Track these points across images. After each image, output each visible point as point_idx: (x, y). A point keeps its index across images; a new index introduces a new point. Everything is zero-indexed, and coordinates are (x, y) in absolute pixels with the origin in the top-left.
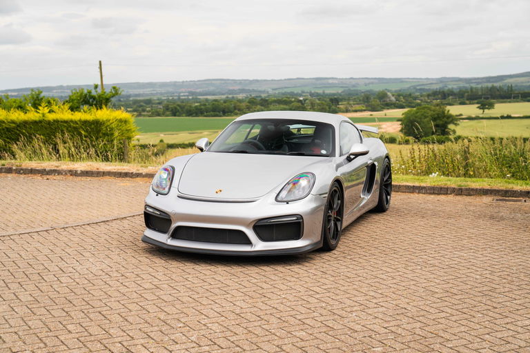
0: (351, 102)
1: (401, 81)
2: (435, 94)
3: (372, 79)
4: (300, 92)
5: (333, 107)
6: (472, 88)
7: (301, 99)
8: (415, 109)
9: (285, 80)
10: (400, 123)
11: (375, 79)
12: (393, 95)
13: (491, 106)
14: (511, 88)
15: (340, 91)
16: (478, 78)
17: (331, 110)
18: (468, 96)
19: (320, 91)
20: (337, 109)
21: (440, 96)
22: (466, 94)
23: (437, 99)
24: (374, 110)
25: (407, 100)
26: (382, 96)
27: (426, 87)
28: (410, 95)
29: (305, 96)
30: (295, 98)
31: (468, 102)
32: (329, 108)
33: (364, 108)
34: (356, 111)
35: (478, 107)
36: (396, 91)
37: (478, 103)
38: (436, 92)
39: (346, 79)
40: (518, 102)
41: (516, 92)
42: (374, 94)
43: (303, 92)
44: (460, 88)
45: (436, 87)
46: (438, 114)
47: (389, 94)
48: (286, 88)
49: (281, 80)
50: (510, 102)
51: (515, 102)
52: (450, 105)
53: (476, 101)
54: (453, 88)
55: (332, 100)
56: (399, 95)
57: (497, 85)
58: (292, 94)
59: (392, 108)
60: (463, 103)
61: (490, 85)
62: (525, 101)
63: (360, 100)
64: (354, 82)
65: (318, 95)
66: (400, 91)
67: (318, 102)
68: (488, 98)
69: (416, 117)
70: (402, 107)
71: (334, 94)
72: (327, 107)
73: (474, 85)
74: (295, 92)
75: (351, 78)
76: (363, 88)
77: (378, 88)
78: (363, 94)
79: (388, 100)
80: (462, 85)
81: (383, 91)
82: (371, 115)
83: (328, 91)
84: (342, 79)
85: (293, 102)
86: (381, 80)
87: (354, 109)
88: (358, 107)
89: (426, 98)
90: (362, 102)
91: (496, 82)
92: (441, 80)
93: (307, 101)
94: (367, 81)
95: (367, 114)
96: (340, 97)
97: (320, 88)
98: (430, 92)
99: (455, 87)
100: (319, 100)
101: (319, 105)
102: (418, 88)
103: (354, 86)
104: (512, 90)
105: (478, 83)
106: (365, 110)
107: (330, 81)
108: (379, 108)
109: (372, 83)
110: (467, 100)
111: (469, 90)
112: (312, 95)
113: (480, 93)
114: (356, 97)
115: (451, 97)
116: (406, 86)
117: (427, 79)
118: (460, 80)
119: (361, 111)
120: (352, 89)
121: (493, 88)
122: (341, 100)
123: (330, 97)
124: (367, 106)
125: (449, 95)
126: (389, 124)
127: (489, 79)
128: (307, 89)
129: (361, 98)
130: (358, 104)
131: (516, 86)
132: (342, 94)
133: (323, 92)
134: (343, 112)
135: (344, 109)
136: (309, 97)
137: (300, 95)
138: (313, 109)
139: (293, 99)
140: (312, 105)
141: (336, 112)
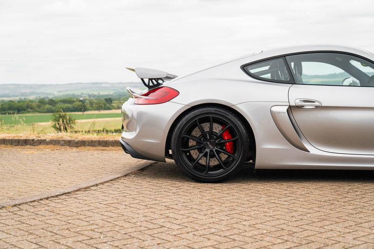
0: (122, 101)
4: (80, 94)
5: (108, 105)
7: (81, 99)
9: (68, 84)
15: (112, 93)
17: (106, 107)
19: (96, 93)
20: (111, 107)
29: (84, 97)
30: (77, 98)
32: (105, 106)
39: (116, 83)
43: (82, 94)
48: (68, 90)
49: (64, 84)
55: (106, 100)
58: (74, 95)
64: (122, 86)
65: (94, 96)
67: (96, 101)
71: (107, 95)
72: (103, 105)
74: (76, 94)
75: (120, 83)
83: (102, 93)
84: (113, 83)
85: (73, 102)
93: (86, 101)
96: (113, 98)
97: (96, 90)
101: (96, 103)
107: (104, 85)
112: (89, 96)
114: (124, 97)
120: (121, 91)
122: (114, 100)
123: (107, 97)
128: (86, 92)
132: (114, 95)
133: (99, 94)
134: (116, 109)
135: (117, 107)
136: (88, 97)
137: (81, 96)
138: (92, 107)
139: (75, 100)
140: (91, 103)
141: (110, 109)
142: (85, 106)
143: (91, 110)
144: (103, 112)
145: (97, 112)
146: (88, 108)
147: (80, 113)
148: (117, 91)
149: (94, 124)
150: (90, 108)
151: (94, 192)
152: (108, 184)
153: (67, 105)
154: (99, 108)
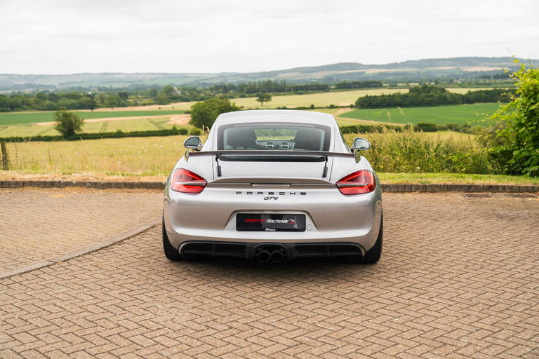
0: (140, 97)
1: (184, 76)
2: (217, 88)
3: (157, 74)
4: (88, 87)
5: (123, 101)
6: (250, 83)
7: (90, 93)
8: (202, 102)
9: (72, 75)
10: (189, 115)
11: (161, 74)
12: (179, 89)
13: (268, 98)
14: (284, 83)
15: (127, 85)
16: (254, 74)
17: (121, 104)
18: (247, 90)
19: (108, 86)
20: (126, 103)
21: (222, 90)
22: (245, 88)
23: (219, 93)
24: (161, 103)
25: (191, 94)
26: (169, 90)
27: (209, 82)
28: (194, 89)
29: (93, 91)
30: (84, 93)
31: (247, 95)
32: (119, 102)
33: (152, 102)
34: (144, 105)
35: (257, 100)
36: (180, 86)
37: (256, 96)
38: (218, 86)
39: (132, 74)
40: (291, 95)
41: (289, 86)
42: (160, 88)
43: (91, 87)
44: (238, 82)
45: (217, 81)
46: (225, 107)
47: (175, 88)
48: (73, 83)
49: (68, 75)
50: (284, 95)
51: (288, 95)
52: (233, 98)
53: (254, 94)
54: (232, 83)
55: (121, 94)
56: (184, 89)
57: (272, 79)
58: (80, 88)
59: (178, 102)
60: (243, 96)
61: (266, 79)
62: (297, 94)
63: (148, 95)
64: (140, 77)
65: (106, 89)
66: (184, 85)
67: (108, 96)
68: (264, 92)
69: (205, 110)
70: (188, 100)
71: (122, 89)
72: (117, 102)
73: (251, 80)
74: (83, 87)
75: (138, 74)
76: (150, 83)
77: (163, 83)
78: (150, 89)
79: (174, 94)
80: (241, 79)
81: (169, 86)
82: (160, 108)
83: (115, 86)
84: (129, 74)
85: (81, 96)
86: (166, 75)
87: (142, 103)
88: (146, 101)
89: (209, 92)
90: (149, 96)
91: (270, 76)
92: (221, 76)
93: (96, 96)
94: (153, 77)
95: (155, 107)
96: (129, 92)
97: (108, 82)
98: (213, 86)
99: (234, 81)
100: (108, 94)
101: (108, 99)
102: (201, 82)
103: (140, 81)
104: (285, 84)
105: (254, 78)
106: (153, 104)
107: (117, 76)
108: (166, 102)
109: (158, 78)
110: (247, 93)
111: (248, 84)
112: (100, 89)
113: (258, 87)
114: (143, 91)
115: (231, 91)
116: (189, 81)
117: (208, 74)
118: (239, 75)
119: (150, 104)
120: (139, 84)
121: (269, 82)
122: (130, 94)
123: (120, 91)
124: (154, 100)
125: (230, 89)
126: (177, 116)
127: (264, 74)
128: (95, 84)
129: (149, 93)
130: (146, 98)
131: (288, 80)
132: (130, 88)
133: (111, 87)
134: (132, 106)
135: (133, 103)
136: (97, 91)
137: (89, 90)
138: (104, 103)
139: (82, 94)
140: (102, 99)
141: (126, 106)
142: (94, 102)
143: (102, 107)
144: (116, 109)
145: (109, 110)
146: (98, 104)
147: (89, 111)
148: (133, 84)
149: (105, 124)
150: (101, 105)
151: (127, 246)
152: (139, 236)
153: (72, 101)
154: (112, 105)
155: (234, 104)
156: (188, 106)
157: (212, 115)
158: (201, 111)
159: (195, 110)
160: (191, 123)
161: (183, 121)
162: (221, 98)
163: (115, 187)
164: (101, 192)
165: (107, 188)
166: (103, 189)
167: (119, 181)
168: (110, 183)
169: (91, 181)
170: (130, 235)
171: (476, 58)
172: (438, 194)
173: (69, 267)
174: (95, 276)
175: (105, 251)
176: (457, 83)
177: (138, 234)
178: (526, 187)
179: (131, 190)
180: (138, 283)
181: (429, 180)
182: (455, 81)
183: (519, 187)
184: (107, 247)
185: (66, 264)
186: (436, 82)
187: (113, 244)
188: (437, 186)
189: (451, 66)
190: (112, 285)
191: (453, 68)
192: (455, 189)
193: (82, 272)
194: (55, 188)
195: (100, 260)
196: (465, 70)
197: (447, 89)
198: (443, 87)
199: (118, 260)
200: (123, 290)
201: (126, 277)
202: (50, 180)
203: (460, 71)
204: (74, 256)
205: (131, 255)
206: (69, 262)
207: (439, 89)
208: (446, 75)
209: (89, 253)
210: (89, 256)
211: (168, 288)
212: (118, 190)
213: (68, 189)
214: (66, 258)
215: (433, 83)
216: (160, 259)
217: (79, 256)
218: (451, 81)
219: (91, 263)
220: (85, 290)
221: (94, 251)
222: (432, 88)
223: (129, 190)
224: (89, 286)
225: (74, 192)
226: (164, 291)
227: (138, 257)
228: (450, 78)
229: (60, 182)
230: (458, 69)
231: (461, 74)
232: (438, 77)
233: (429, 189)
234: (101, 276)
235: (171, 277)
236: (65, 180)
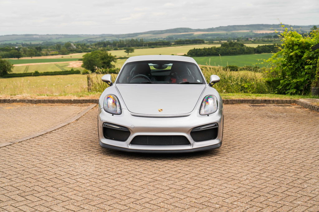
0: (50, 50)
1: (78, 36)
2: (99, 44)
3: (61, 35)
4: (15, 43)
5: (38, 53)
6: (120, 41)
7: (17, 48)
8: (90, 53)
9: (5, 36)
10: (81, 61)
11: (63, 35)
12: (74, 45)
13: (132, 51)
14: (142, 40)
15: (41, 42)
16: (123, 35)
17: (37, 54)
18: (119, 45)
19: (28, 43)
20: (41, 54)
21: (102, 45)
22: (117, 44)
23: (100, 47)
24: (63, 54)
25: (83, 48)
26: (68, 45)
27: (94, 40)
28: (85, 45)
29: (19, 46)
30: (12, 47)
31: (118, 48)
32: (36, 53)
33: (57, 53)
34: (52, 55)
35: (125, 52)
36: (76, 43)
37: (124, 49)
38: (100, 43)
39: (44, 35)
40: (146, 48)
41: (145, 43)
42: (62, 44)
43: (17, 43)
44: (113, 40)
45: (99, 40)
46: (105, 56)
47: (72, 44)
48: (5, 41)
49: (2, 36)
50: (142, 48)
51: (145, 48)
52: (109, 50)
53: (123, 48)
54: (109, 40)
55: (37, 48)
56: (78, 45)
57: (135, 38)
58: (10, 44)
59: (74, 53)
60: (116, 49)
61: (130, 38)
62: (150, 48)
63: (54, 48)
64: (49, 37)
65: (27, 45)
66: (78, 42)
67: (28, 49)
68: (130, 46)
69: (92, 58)
70: (80, 52)
71: (38, 45)
72: (34, 53)
73: (121, 39)
74: (12, 43)
75: (48, 35)
76: (55, 41)
77: (65, 41)
78: (56, 45)
79: (72, 48)
80: (114, 38)
81: (68, 42)
82: (62, 57)
83: (33, 43)
84: (42, 35)
85: (11, 50)
86: (66, 36)
87: (51, 53)
88: (53, 52)
89: (94, 46)
90: (55, 49)
91: (133, 37)
92: (102, 36)
93: (21, 49)
94: (58, 37)
95: (59, 57)
96: (42, 46)
97: (29, 41)
98: (96, 43)
99: (110, 40)
100: (29, 48)
101: (29, 51)
102: (89, 40)
103: (49, 40)
104: (143, 42)
105: (123, 38)
106: (58, 54)
107: (35, 37)
108: (66, 53)
109: (61, 38)
110: (118, 47)
111: (119, 41)
112: (23, 45)
113: (125, 43)
114: (51, 46)
115: (109, 46)
116: (82, 39)
117: (94, 35)
118: (112, 36)
119: (56, 55)
120: (49, 41)
121: (133, 40)
122: (43, 48)
123: (37, 46)
124: (59, 52)
125: (107, 44)
126: (74, 62)
127: (129, 35)
128: (20, 42)
129: (55, 47)
130: (53, 50)
131: (144, 39)
132: (43, 44)
133: (31, 44)
134: (44, 55)
135: (45, 54)
136: (22, 46)
137: (16, 45)
138: (26, 54)
139: (11, 48)
140: (25, 51)
141: (40, 56)
142: (20, 53)
143: (25, 56)
144: (34, 58)
145: (30, 58)
146: (22, 55)
147: (16, 59)
148: (45, 41)
149: (27, 68)
150: (24, 55)
151: (55, 134)
152: (61, 129)
153: (5, 53)
154: (31, 55)
155: (110, 54)
156: (81, 55)
157: (96, 61)
158: (89, 59)
159: (85, 59)
160: (82, 66)
161: (78, 65)
162: (102, 50)
163: (43, 103)
164: (35, 105)
165: (38, 103)
166: (36, 104)
167: (45, 99)
168: (40, 100)
169: (28, 99)
170: (55, 129)
171: (262, 25)
172: (235, 105)
173: (23, 146)
174: (39, 149)
175: (42, 137)
176: (251, 41)
177: (60, 128)
178: (286, 101)
179: (53, 104)
180: (63, 153)
181: (230, 97)
182: (250, 39)
183: (282, 101)
184: (43, 135)
185: (20, 144)
186: (238, 40)
187: (46, 133)
188: (234, 100)
189: (247, 30)
190: (49, 154)
191: (248, 31)
192: (245, 102)
193: (31, 147)
194: (6, 104)
195: (40, 142)
196: (256, 32)
197: (244, 44)
198: (242, 43)
199: (50, 141)
200: (56, 157)
201: (56, 150)
202: (3, 99)
203: (253, 33)
204: (24, 140)
205: (58, 139)
206: (22, 142)
207: (239, 44)
208: (244, 35)
209: (33, 138)
210: (33, 140)
211: (81, 155)
212: (45, 104)
213: (14, 104)
214: (20, 141)
215: (236, 41)
216: (75, 141)
217: (27, 140)
218: (247, 39)
219: (35, 143)
220: (34, 157)
221: (36, 137)
222: (235, 44)
223: (51, 104)
224: (36, 155)
225: (18, 105)
226: (79, 157)
227: (62, 140)
228: (247, 38)
229: (9, 100)
230: (251, 32)
231: (253, 35)
232: (239, 37)
233: (230, 102)
234: (42, 150)
235: (82, 150)
236: (13, 99)
